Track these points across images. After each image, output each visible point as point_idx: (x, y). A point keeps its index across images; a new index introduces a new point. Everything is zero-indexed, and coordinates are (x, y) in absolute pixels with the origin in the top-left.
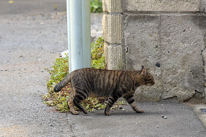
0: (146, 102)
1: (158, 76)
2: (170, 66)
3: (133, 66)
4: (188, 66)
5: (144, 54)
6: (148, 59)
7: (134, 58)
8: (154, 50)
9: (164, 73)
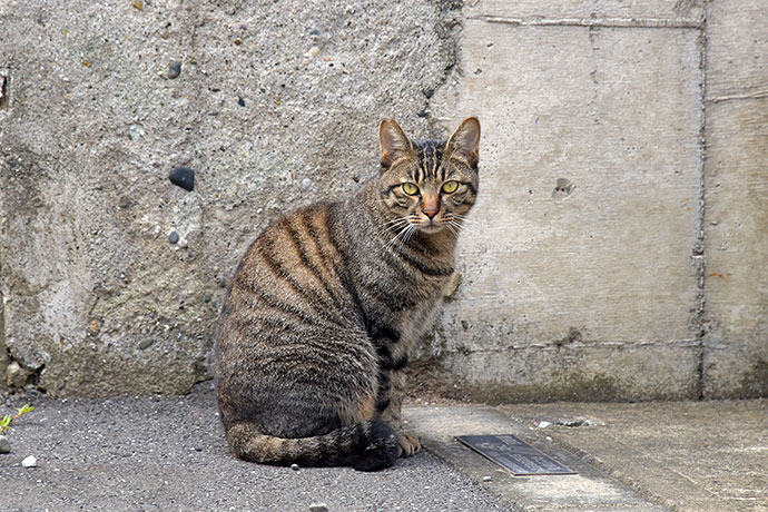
0: (115, 395)
1: (182, 241)
2: (249, 184)
3: (41, 185)
4: (350, 183)
5: (102, 118)
6: (126, 144)
7: (42, 136)
8: (162, 90)
9: (216, 226)
